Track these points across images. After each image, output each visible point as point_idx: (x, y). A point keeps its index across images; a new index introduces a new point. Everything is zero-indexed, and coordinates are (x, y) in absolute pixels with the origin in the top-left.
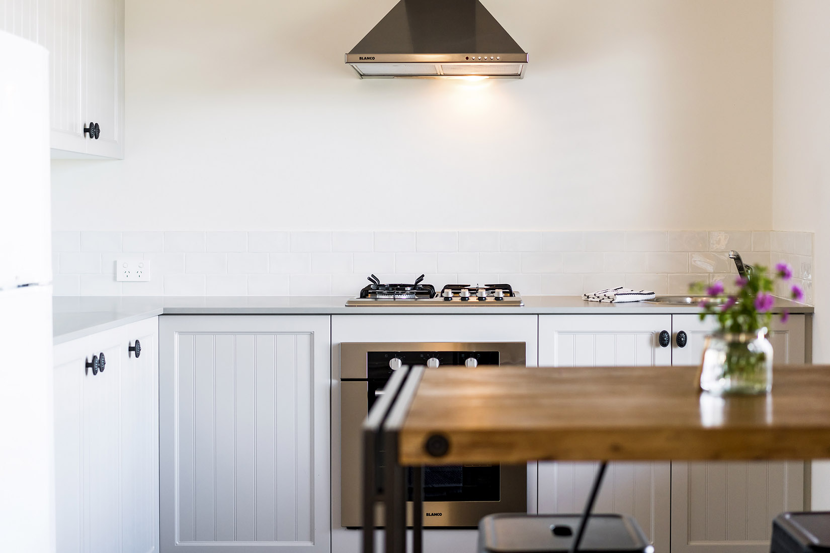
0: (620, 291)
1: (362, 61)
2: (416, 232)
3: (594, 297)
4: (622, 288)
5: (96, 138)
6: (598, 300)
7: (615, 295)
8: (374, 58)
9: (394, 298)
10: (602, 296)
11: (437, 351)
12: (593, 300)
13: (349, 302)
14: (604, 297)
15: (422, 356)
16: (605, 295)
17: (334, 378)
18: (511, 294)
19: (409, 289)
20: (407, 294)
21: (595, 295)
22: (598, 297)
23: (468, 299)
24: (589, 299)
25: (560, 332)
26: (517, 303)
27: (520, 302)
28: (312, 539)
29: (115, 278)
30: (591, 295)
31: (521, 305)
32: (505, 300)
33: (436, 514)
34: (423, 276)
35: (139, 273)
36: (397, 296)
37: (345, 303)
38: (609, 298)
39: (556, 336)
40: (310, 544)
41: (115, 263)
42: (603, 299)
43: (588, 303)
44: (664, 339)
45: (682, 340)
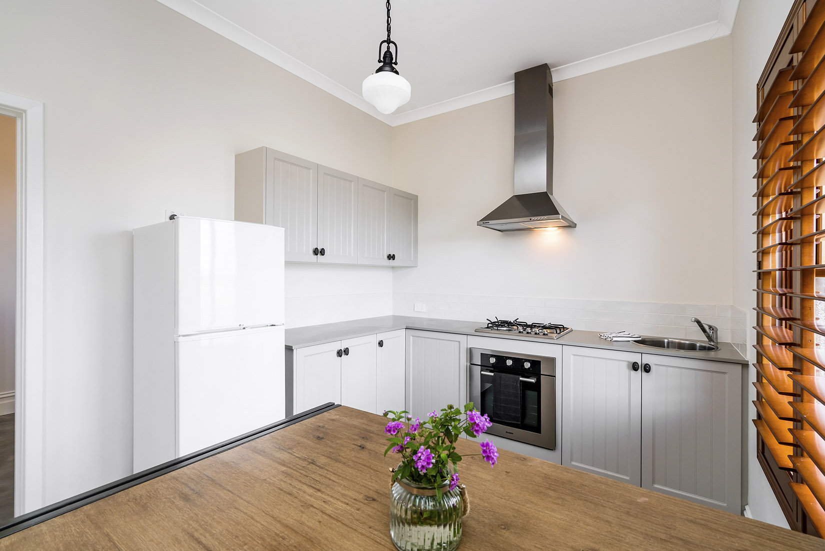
0: (621, 334)
3: (604, 336)
4: (624, 332)
5: (394, 259)
10: (607, 336)
13: (476, 329)
15: (505, 358)
24: (601, 337)
25: (574, 355)
31: (555, 339)
38: (610, 338)
41: (414, 305)
44: (635, 367)
45: (647, 369)
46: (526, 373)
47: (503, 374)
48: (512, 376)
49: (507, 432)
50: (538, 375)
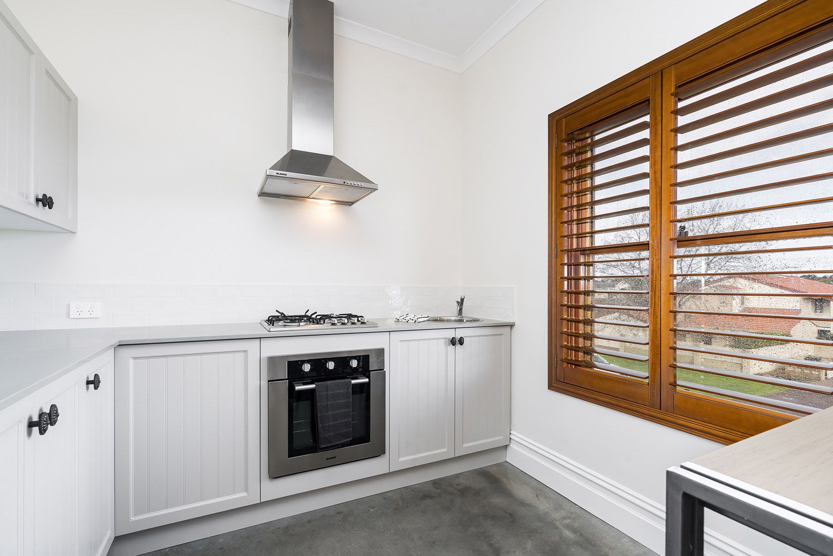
1: (278, 175)
3: (402, 319)
5: (50, 208)
7: (417, 318)
8: (286, 175)
10: (407, 318)
15: (323, 361)
17: (262, 381)
22: (405, 320)
25: (401, 341)
27: (377, 324)
28: (246, 490)
29: (68, 316)
30: (400, 318)
31: (378, 326)
32: (367, 324)
33: (333, 458)
35: (91, 312)
38: (412, 320)
40: (244, 494)
41: (69, 305)
42: (409, 320)
44: (453, 342)
45: (461, 341)
46: (355, 373)
47: (329, 382)
48: (340, 381)
49: (327, 459)
50: (366, 373)
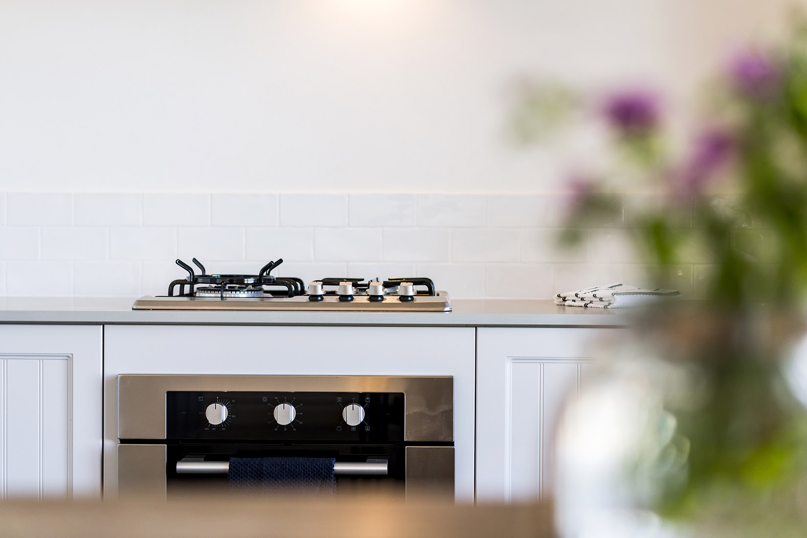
0: (618, 290)
2: (280, 195)
3: (575, 298)
4: (621, 285)
6: (583, 304)
7: (613, 295)
9: (222, 297)
10: (589, 296)
11: (293, 390)
12: (573, 304)
13: (139, 302)
14: (594, 299)
15: (265, 399)
16: (594, 296)
17: (108, 438)
18: (430, 292)
19: (251, 281)
20: (248, 291)
21: (576, 295)
22: (582, 299)
23: (352, 299)
24: (567, 303)
25: (516, 359)
26: (440, 307)
27: (444, 305)
30: (570, 295)
31: (447, 309)
32: (417, 302)
34: (280, 261)
36: (227, 294)
37: (131, 304)
38: (601, 299)
39: (509, 366)
42: (591, 302)
43: (564, 309)
